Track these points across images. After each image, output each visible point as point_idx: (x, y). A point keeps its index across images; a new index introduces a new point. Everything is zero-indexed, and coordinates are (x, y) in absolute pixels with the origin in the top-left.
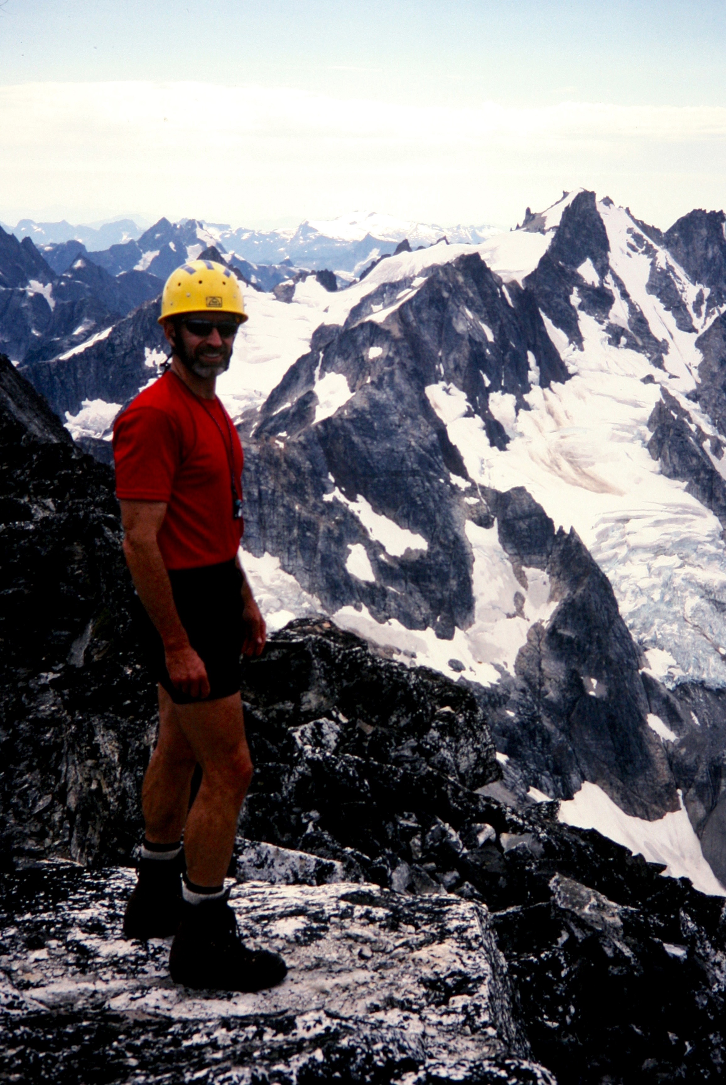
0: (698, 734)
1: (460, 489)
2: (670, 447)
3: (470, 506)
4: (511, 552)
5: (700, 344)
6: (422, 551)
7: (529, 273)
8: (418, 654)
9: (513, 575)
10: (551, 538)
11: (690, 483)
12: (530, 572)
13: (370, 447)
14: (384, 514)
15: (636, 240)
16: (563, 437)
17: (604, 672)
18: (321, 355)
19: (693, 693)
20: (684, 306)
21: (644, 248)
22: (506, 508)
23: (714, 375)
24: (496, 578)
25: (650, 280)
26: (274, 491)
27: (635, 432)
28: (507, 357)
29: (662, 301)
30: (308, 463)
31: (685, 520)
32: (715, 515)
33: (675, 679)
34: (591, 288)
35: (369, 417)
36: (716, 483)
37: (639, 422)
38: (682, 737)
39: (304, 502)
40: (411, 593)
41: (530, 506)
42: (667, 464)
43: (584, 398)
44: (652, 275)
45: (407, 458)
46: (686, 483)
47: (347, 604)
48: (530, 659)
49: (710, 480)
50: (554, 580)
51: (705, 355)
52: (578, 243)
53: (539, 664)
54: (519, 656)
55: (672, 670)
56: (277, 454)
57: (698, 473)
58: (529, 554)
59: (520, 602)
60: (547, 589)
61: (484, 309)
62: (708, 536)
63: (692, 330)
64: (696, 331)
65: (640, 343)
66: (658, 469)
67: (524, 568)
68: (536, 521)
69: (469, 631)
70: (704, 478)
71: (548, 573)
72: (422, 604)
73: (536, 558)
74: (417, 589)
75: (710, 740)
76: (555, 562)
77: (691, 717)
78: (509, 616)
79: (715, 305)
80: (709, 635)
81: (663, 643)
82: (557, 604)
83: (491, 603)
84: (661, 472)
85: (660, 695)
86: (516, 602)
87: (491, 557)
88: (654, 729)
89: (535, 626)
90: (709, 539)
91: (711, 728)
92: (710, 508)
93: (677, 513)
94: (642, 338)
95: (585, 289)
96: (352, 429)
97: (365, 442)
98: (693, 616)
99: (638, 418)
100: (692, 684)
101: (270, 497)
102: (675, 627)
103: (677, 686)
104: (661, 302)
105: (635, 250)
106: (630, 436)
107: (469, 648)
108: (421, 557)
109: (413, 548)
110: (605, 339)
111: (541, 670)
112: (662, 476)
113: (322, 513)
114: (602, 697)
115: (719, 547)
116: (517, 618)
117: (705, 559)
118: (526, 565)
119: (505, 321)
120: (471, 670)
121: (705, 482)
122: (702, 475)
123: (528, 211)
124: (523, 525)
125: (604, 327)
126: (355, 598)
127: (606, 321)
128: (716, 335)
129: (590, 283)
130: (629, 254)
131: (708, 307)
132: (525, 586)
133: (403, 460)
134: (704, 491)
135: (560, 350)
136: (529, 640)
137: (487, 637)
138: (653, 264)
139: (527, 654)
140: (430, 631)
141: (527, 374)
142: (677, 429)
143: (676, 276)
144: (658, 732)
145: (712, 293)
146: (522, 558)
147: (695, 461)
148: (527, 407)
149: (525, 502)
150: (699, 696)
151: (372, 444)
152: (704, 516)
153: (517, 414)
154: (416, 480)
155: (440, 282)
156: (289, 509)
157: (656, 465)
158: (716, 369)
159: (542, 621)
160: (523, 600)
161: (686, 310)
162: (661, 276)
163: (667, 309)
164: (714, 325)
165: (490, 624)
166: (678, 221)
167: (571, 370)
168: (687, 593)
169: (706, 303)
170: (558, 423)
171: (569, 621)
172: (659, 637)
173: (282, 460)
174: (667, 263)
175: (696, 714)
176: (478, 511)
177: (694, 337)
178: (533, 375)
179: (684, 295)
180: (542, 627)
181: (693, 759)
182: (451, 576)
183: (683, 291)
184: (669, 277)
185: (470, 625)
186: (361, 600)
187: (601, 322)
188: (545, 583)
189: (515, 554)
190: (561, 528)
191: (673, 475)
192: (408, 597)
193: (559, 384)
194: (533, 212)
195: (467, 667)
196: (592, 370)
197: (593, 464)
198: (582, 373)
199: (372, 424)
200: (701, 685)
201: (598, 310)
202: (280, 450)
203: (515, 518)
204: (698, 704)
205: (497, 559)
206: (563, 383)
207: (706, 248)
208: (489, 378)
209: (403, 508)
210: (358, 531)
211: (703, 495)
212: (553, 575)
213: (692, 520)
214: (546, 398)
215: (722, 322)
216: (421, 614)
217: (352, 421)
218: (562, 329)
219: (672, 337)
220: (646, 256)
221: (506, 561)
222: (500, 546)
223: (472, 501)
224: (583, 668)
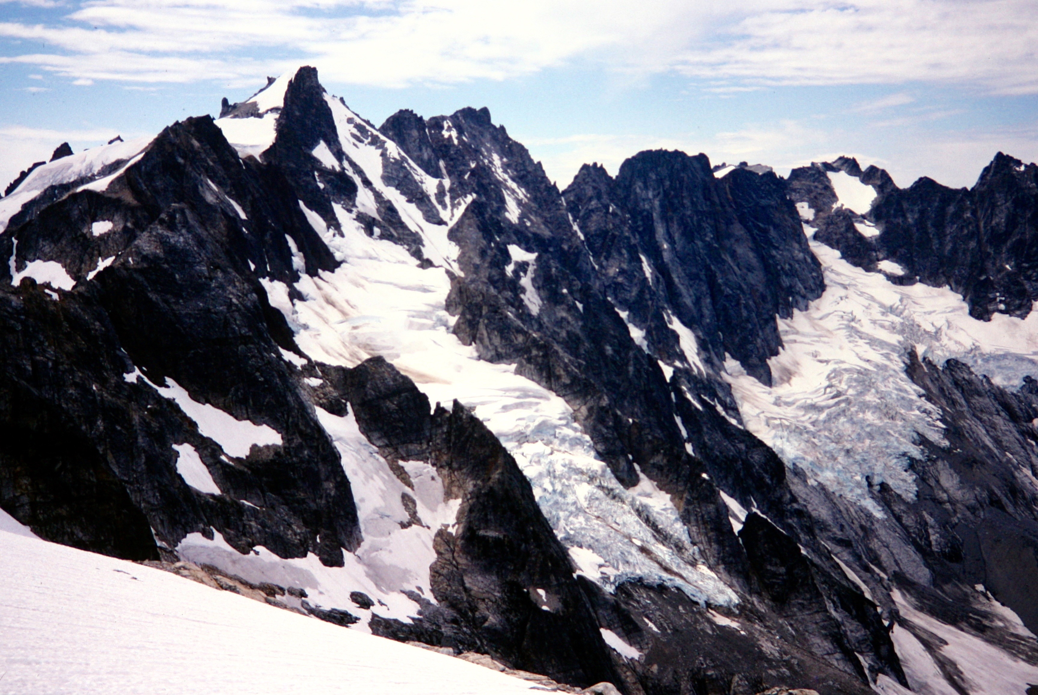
0: (664, 644)
1: (295, 367)
2: (487, 326)
3: (314, 389)
4: (379, 443)
5: (453, 235)
6: (275, 447)
7: (267, 147)
8: (307, 591)
9: (391, 473)
10: (428, 419)
11: (521, 365)
12: (410, 466)
13: (175, 307)
14: (207, 401)
15: (359, 131)
16: (355, 328)
17: (553, 578)
18: (15, 242)
19: (635, 595)
20: (428, 197)
21: (370, 139)
22: (364, 386)
23: (477, 268)
24: (372, 478)
25: (384, 171)
26: (56, 363)
27: (434, 318)
28: (267, 238)
29: (403, 193)
30: (97, 323)
31: (530, 404)
32: (559, 395)
33: (612, 579)
34: (332, 172)
35: (166, 266)
36: (552, 360)
37: (436, 307)
38: (646, 651)
39: (103, 382)
40: (273, 507)
41: (395, 380)
42: (486, 347)
43: (362, 286)
44: (385, 166)
45: (232, 320)
46: (514, 366)
47: (192, 531)
48: (450, 578)
49: (545, 356)
50: (445, 472)
51: (461, 247)
52: (308, 122)
53: (463, 584)
54: (432, 576)
55: (603, 569)
56: (52, 308)
57: (528, 351)
58: (404, 443)
59: (410, 505)
60: (438, 486)
61: (229, 182)
62: (560, 419)
63: (441, 222)
64: (445, 223)
65: (395, 234)
66: (476, 354)
67: (401, 463)
68: (407, 397)
69: (359, 551)
70: (537, 356)
71: (433, 465)
72: (292, 521)
73: (414, 447)
74: (281, 500)
75: (679, 649)
76: (440, 450)
77: (647, 625)
78: (404, 526)
79: (459, 196)
80: (614, 525)
81: (579, 539)
82: (459, 501)
83: (376, 511)
84: (479, 358)
85: (606, 601)
86: (406, 505)
87: (358, 451)
88: (613, 647)
89: (440, 534)
90: (564, 422)
91: (673, 634)
92: (550, 389)
93: (518, 397)
94: (395, 229)
95: (326, 173)
96: (146, 283)
97: (166, 301)
98: (589, 507)
99: (433, 302)
100: (631, 583)
101: (51, 373)
102: (581, 519)
103: (617, 588)
104: (401, 193)
105: (361, 141)
106: (429, 322)
107: (368, 575)
108: (277, 454)
109: (261, 444)
110: (358, 228)
111: (466, 590)
112: (482, 362)
113: (129, 398)
114: (558, 611)
115: (575, 430)
116: (414, 526)
117: (567, 445)
118: (403, 459)
119: (257, 195)
120: (382, 604)
121: (540, 360)
122: (534, 352)
123: (225, 102)
124: (391, 405)
125: (354, 215)
126: (202, 520)
127: (355, 210)
128: (470, 226)
129: (329, 166)
130: (354, 144)
131: (452, 198)
132: (410, 485)
133: (227, 323)
134: (540, 370)
135: (321, 235)
136: (438, 553)
137: (385, 558)
138: (383, 155)
139: (445, 571)
140: (312, 558)
141: (291, 259)
142: (491, 305)
143: (411, 167)
144: (619, 651)
145: (452, 184)
146: (396, 450)
147: (521, 338)
148: (301, 297)
149: (386, 375)
150: (644, 598)
151: (177, 303)
152: (547, 399)
153: (293, 305)
154: (250, 350)
155: (172, 144)
156: (86, 390)
157: (471, 350)
158: (477, 261)
159: (448, 526)
160: (414, 502)
161: (430, 200)
162: (396, 166)
163: (409, 201)
164: (464, 215)
165: (384, 539)
166: (388, 120)
167: (338, 256)
168: (572, 482)
169: (448, 194)
170: (344, 313)
171: (490, 517)
172: (572, 532)
173: (62, 318)
174: (399, 154)
175: (651, 620)
176: (325, 395)
177: (444, 230)
178: (298, 261)
179: (424, 187)
180: (450, 534)
181: (670, 676)
182: (323, 476)
183: (422, 182)
184: (405, 168)
185: (359, 544)
186: (209, 524)
187: (350, 211)
188: (433, 478)
189: (387, 446)
190: (438, 404)
191: (496, 358)
192: (271, 512)
193: (327, 273)
194: (231, 103)
195: (376, 602)
196: (359, 258)
197: (398, 356)
198: (349, 260)
199: (173, 276)
200: (639, 582)
201: (343, 197)
202: (55, 302)
203: (378, 398)
204: (645, 607)
205: (365, 454)
206: (333, 271)
207: (421, 150)
208: (253, 263)
209: (237, 391)
210: (181, 425)
211: (540, 375)
212: (442, 467)
213: (537, 404)
214: (319, 288)
215: (473, 211)
216: (295, 534)
217: (141, 271)
218: (317, 212)
219: (422, 230)
220: (373, 148)
221: (377, 456)
222: (363, 438)
223: (315, 382)
224: (523, 577)
